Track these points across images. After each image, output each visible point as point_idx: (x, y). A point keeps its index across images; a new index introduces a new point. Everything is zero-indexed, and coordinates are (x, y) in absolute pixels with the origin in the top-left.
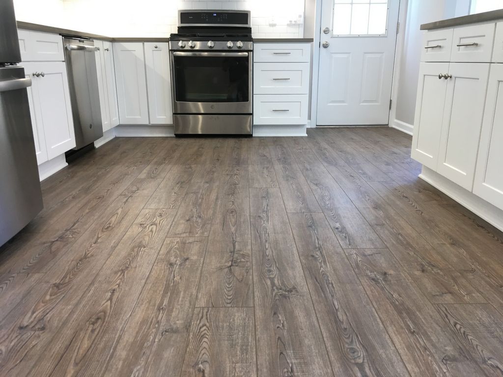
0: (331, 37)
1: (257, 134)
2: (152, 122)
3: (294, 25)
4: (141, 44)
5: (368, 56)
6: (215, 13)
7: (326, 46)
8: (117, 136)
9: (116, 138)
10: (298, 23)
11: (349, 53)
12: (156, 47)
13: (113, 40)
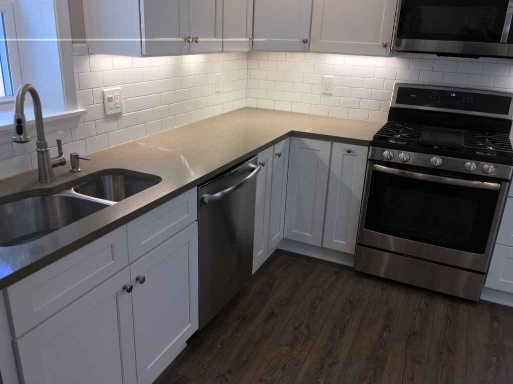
4: (329, 143)
6: (453, 92)
13: (293, 134)
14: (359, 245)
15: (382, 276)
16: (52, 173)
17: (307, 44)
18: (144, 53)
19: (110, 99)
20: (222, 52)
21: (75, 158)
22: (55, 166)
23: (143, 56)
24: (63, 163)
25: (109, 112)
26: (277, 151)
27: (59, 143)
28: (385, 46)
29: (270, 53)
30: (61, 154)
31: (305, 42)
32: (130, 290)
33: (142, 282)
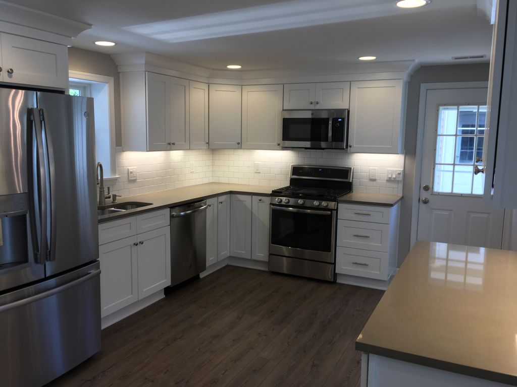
0: (432, 194)
1: (340, 280)
2: (254, 258)
3: (393, 181)
4: (250, 197)
5: (473, 215)
6: (320, 169)
7: (426, 202)
8: (229, 264)
9: (228, 266)
10: (398, 179)
11: (451, 210)
12: (260, 200)
13: (231, 193)
14: (270, 254)
15: (285, 272)
16: (105, 201)
17: (240, 145)
18: (148, 150)
19: (131, 172)
20: (190, 149)
21: (115, 196)
22: (106, 198)
23: (147, 151)
24: (109, 198)
25: (131, 179)
26: (220, 201)
27: (109, 188)
28: (279, 145)
29: (225, 150)
30: (109, 193)
31: (239, 144)
32: (137, 245)
33: (142, 243)
